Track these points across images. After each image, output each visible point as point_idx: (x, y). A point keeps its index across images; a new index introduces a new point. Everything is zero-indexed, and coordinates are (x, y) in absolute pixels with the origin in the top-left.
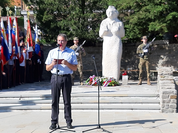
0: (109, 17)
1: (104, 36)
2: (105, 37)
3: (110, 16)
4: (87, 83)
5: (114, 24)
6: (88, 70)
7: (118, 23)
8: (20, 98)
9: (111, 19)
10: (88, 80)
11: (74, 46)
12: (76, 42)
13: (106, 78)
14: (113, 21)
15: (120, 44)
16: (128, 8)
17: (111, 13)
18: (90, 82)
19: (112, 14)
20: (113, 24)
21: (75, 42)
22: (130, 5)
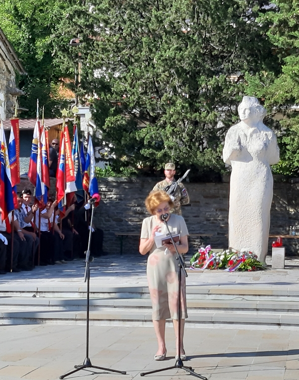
0: (243, 120)
1: (231, 161)
2: (236, 162)
3: (246, 117)
4: (193, 263)
5: (254, 136)
6: (204, 234)
7: (263, 133)
8: (34, 294)
9: (247, 123)
10: (196, 255)
11: (164, 181)
12: (170, 173)
13: (235, 251)
14: (253, 129)
15: (268, 179)
16: (287, 100)
17: (247, 112)
18: (199, 261)
19: (250, 113)
20: (251, 136)
21: (167, 173)
22: (291, 95)
